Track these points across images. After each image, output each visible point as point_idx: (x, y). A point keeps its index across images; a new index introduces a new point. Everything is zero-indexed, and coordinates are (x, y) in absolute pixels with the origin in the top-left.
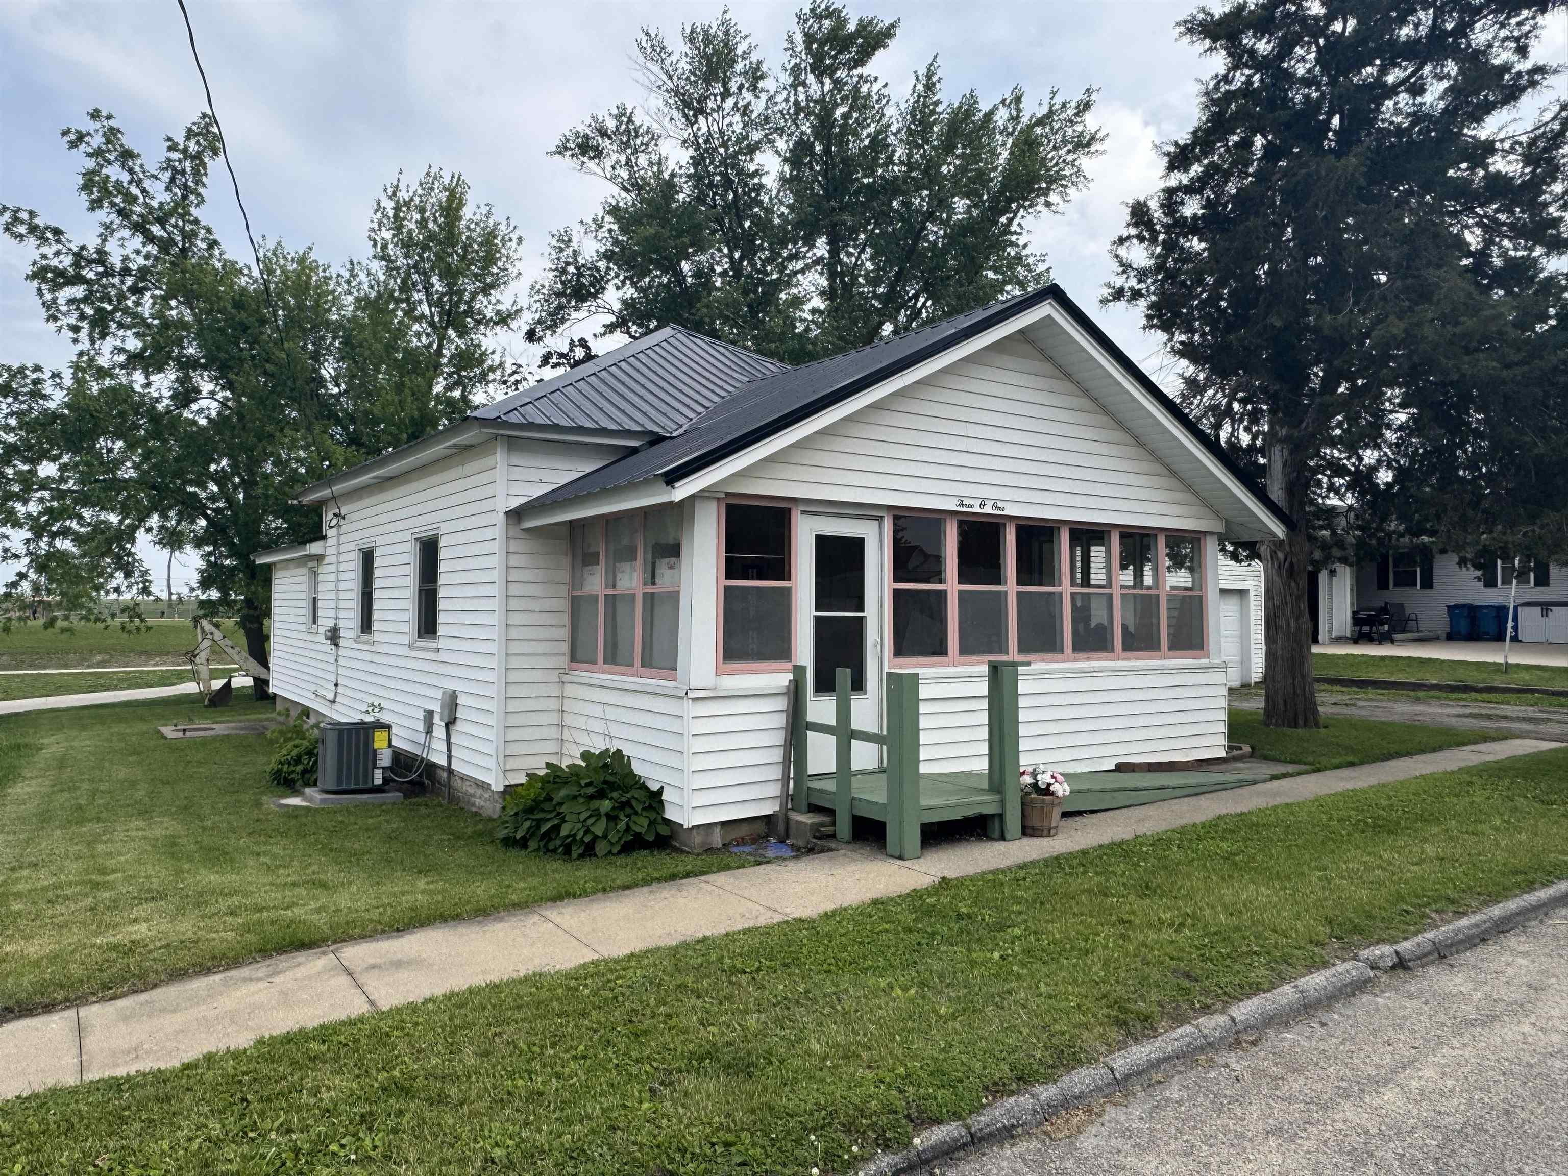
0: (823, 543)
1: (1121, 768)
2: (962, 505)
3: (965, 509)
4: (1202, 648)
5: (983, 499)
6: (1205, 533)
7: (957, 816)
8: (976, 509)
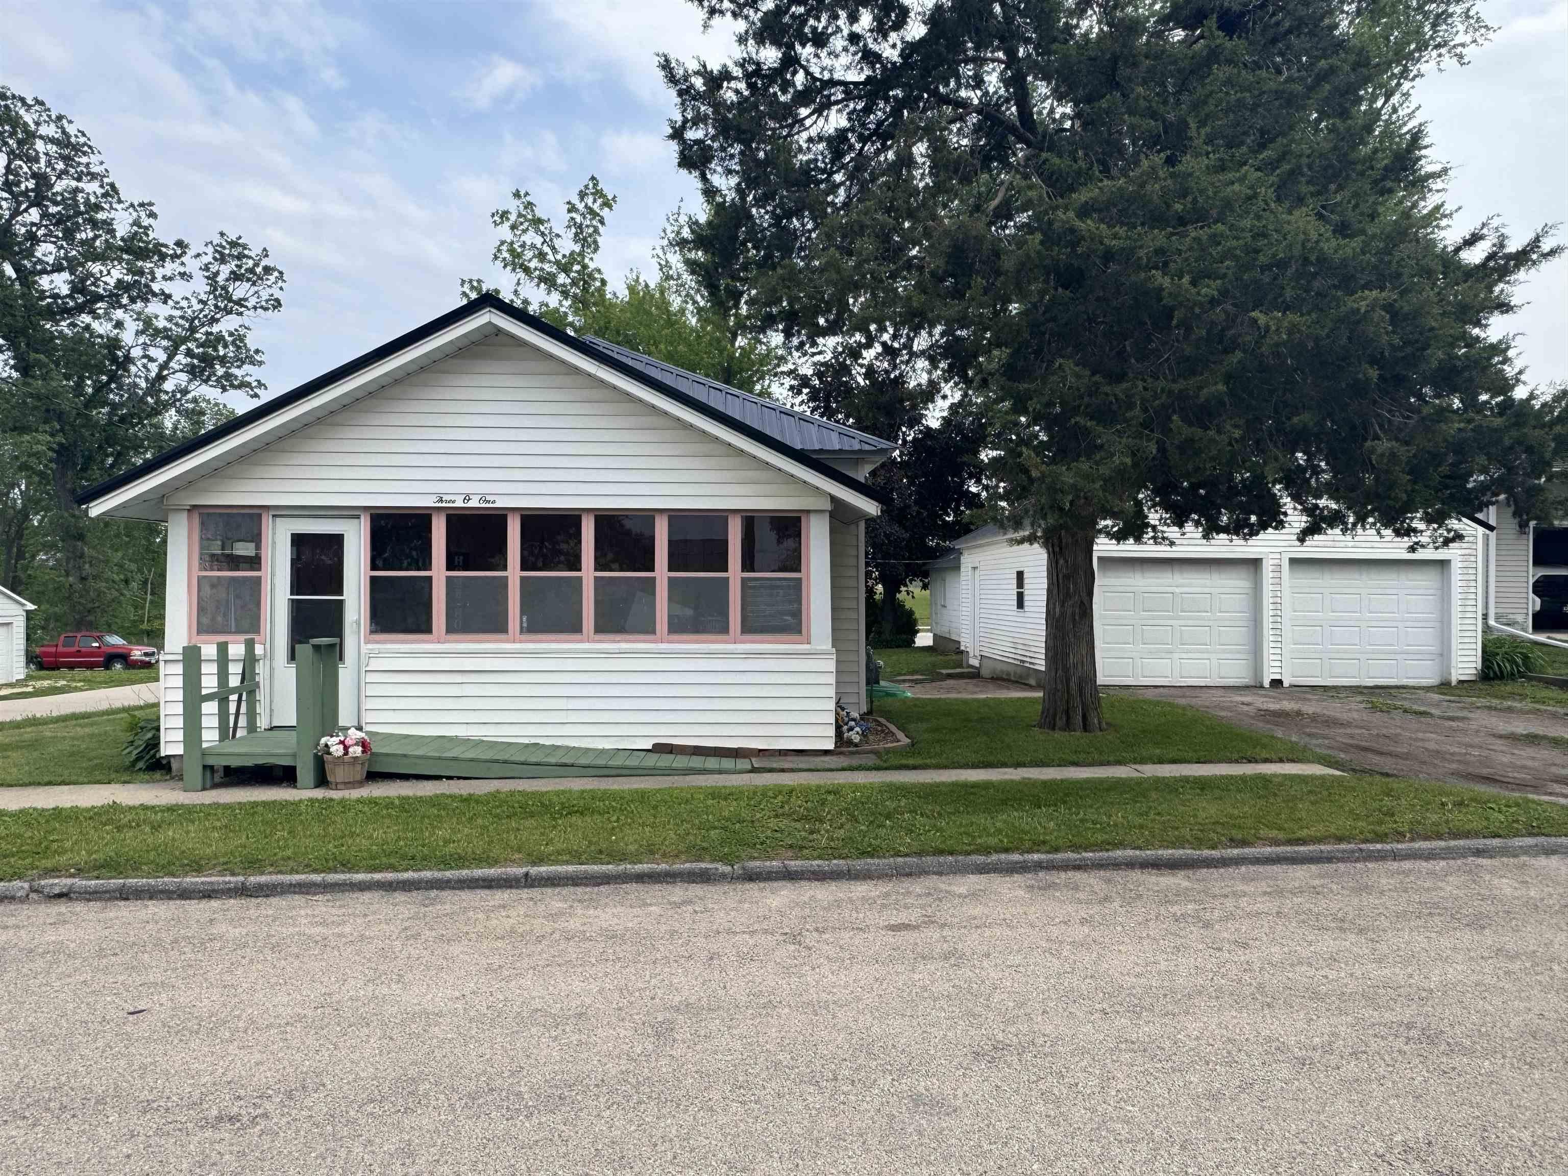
0: (298, 540)
1: (660, 749)
2: (441, 500)
3: (444, 505)
4: (800, 632)
5: (468, 495)
6: (808, 512)
7: (249, 762)
8: (459, 503)
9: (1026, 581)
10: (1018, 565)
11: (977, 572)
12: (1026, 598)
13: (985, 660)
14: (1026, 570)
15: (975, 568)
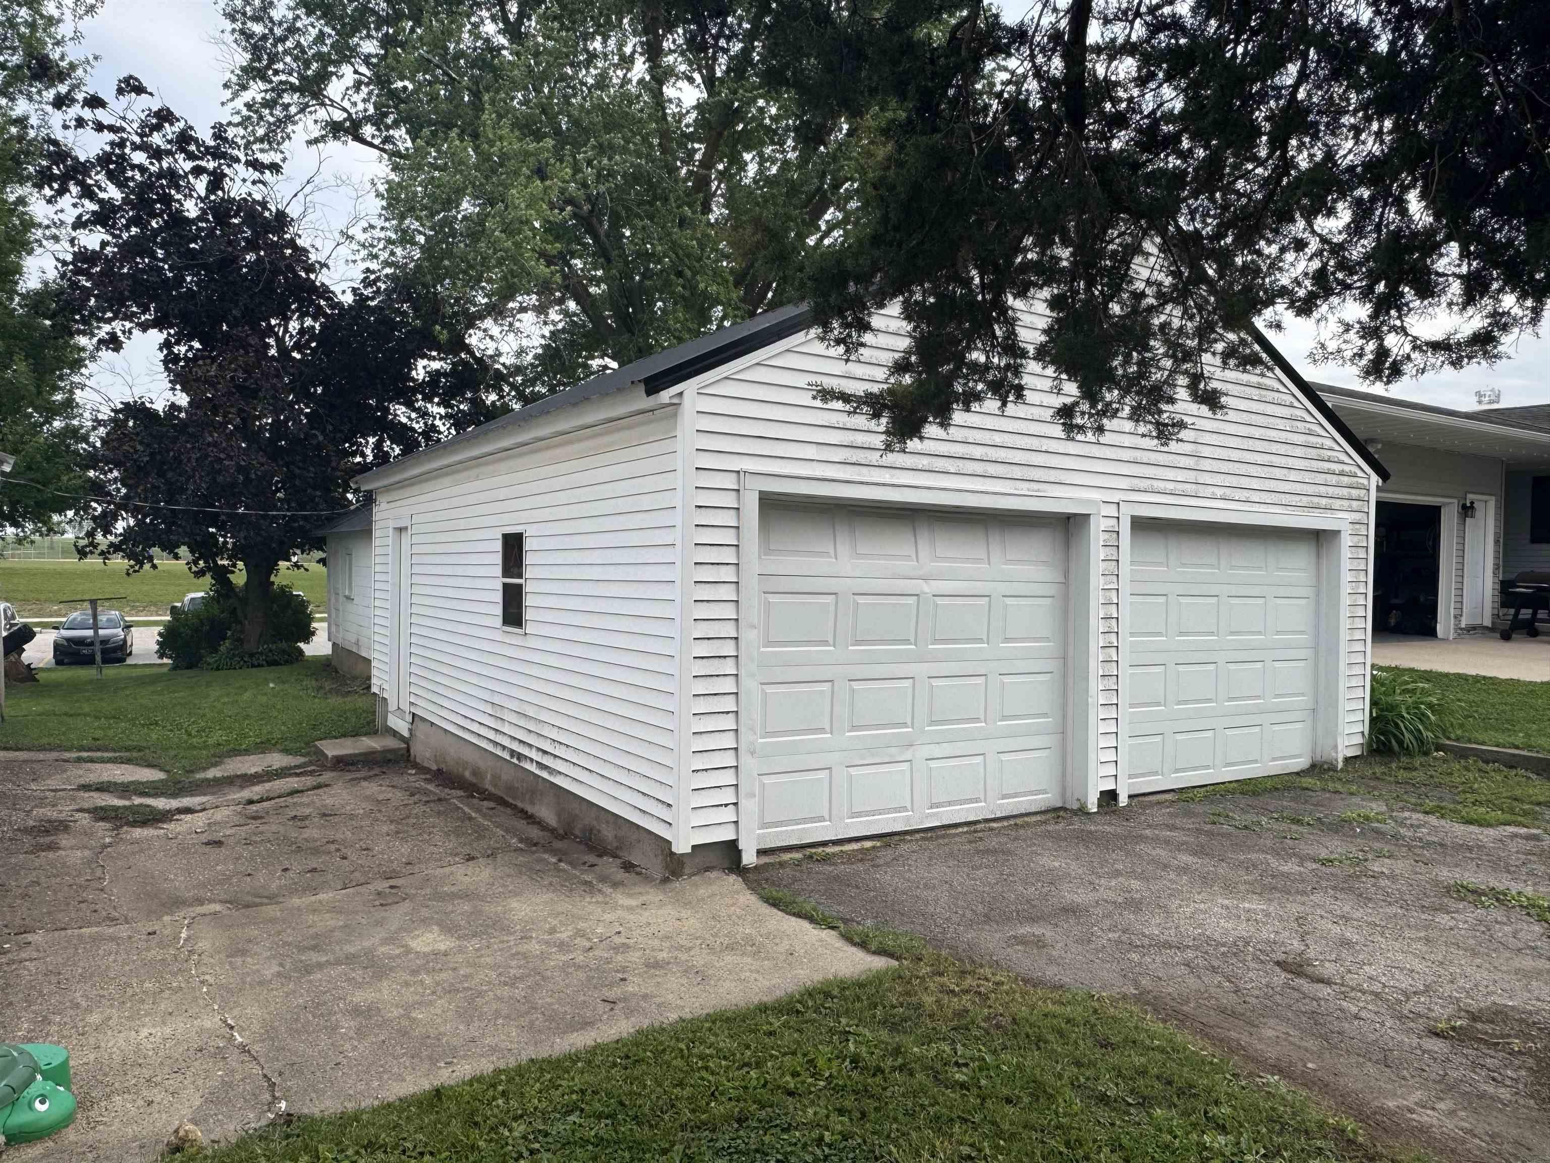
9: (529, 559)
10: (506, 519)
11: (406, 538)
12: (529, 601)
13: (421, 727)
14: (529, 531)
15: (401, 530)
